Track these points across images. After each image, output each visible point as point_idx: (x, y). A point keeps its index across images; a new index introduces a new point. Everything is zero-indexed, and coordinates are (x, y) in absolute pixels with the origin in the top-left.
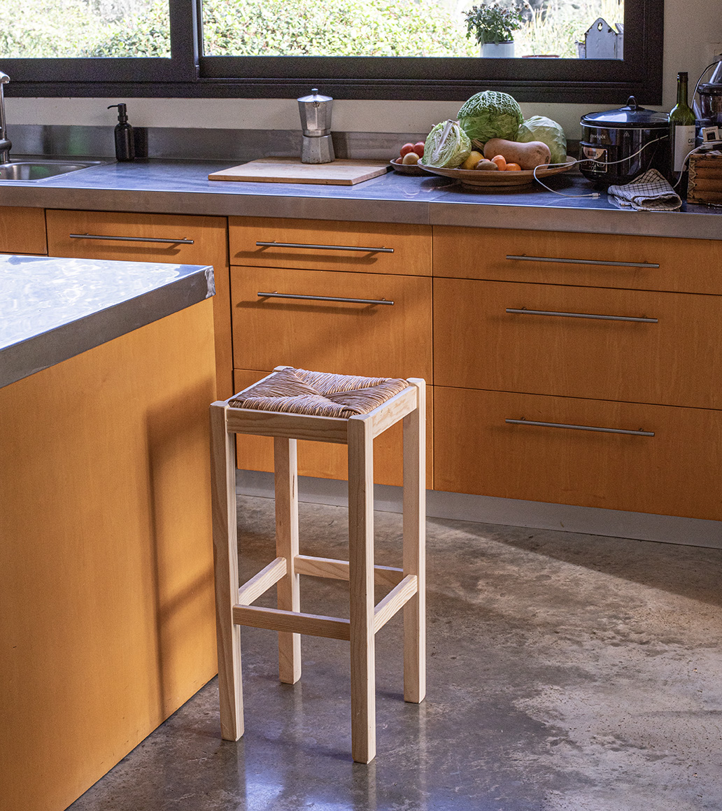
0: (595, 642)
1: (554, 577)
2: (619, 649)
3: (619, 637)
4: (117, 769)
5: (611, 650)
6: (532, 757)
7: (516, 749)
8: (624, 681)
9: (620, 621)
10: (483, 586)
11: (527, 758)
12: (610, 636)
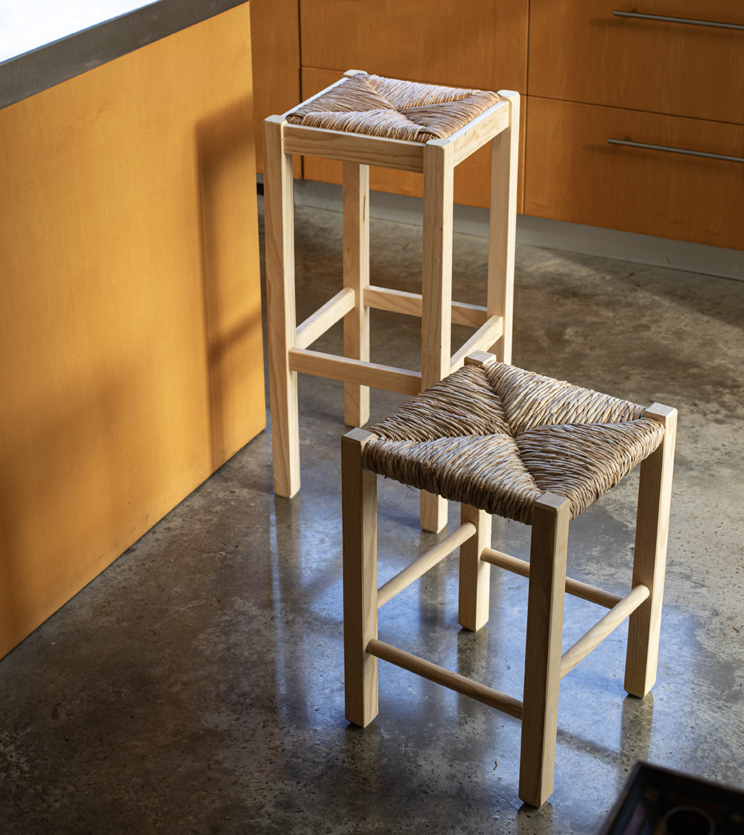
0: (695, 416)
1: (654, 329)
2: (724, 427)
3: (724, 412)
4: (120, 561)
5: (714, 429)
6: (608, 571)
7: (590, 559)
8: (726, 472)
9: (727, 391)
10: (571, 336)
11: (602, 572)
12: (714, 410)
